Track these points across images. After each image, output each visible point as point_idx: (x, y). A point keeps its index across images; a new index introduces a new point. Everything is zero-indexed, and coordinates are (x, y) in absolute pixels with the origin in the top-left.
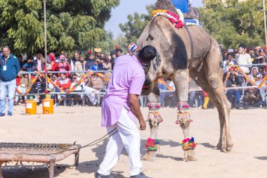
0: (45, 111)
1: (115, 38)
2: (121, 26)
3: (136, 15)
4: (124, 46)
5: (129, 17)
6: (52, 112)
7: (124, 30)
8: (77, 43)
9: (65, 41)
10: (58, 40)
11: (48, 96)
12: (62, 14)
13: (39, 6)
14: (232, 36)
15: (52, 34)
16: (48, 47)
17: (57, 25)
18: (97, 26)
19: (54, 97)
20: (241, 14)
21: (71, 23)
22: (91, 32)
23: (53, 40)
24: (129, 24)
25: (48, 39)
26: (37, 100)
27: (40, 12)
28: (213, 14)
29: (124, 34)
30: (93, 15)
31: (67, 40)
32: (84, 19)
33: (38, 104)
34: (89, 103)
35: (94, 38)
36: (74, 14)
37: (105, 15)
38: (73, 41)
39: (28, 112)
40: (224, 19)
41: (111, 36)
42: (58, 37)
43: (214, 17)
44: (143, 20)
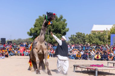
3: (73, 35)
5: (71, 35)
7: (69, 38)
9: (53, 40)
14: (98, 42)
20: (101, 36)
23: (50, 40)
24: (71, 37)
27: (47, 32)
28: (94, 36)
29: (69, 40)
30: (61, 34)
32: (59, 35)
37: (65, 34)
40: (96, 37)
44: (75, 36)
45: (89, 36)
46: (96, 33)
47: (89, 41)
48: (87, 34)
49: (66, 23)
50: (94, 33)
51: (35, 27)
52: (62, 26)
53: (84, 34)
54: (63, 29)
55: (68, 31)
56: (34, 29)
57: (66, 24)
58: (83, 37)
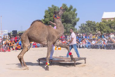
0: (59, 49)
1: (78, 30)
2: (79, 27)
3: (83, 24)
4: (80, 32)
5: (81, 24)
6: (61, 49)
7: (80, 28)
8: (67, 31)
12: (64, 23)
14: (109, 30)
18: (73, 27)
20: (112, 24)
21: (66, 26)
24: (81, 26)
28: (104, 24)
30: (72, 24)
32: (69, 25)
33: (57, 47)
36: (67, 23)
37: (75, 24)
40: (107, 25)
41: (76, 29)
44: (85, 25)
45: (99, 24)
47: (99, 29)
52: (72, 16)
53: (94, 22)
54: (73, 19)
55: (78, 21)
56: (44, 20)
58: (93, 25)
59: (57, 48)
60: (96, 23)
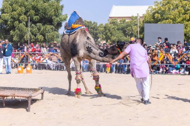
0: (28, 72)
6: (31, 73)
8: (45, 39)
9: (39, 38)
10: (35, 37)
11: (29, 65)
12: (38, 24)
13: (26, 20)
14: (122, 38)
15: (32, 34)
16: (30, 40)
17: (35, 29)
18: (55, 30)
19: (32, 65)
20: (127, 27)
21: (42, 28)
22: (52, 33)
23: (33, 37)
25: (30, 36)
26: (23, 66)
27: (27, 22)
28: (113, 27)
30: (53, 25)
31: (40, 37)
32: (49, 27)
33: (24, 68)
34: (49, 68)
35: (53, 36)
36: (44, 24)
37: (59, 25)
38: (43, 37)
39: (19, 72)
40: (118, 29)
42: (35, 36)
43: (113, 28)
45: (104, 27)
46: (118, 21)
47: (104, 37)
48: (102, 25)
49: (61, 5)
50: (113, 21)
51: (2, 13)
52: (54, 11)
53: (94, 23)
54: (57, 16)
57: (62, 7)
58: (94, 28)
59: (25, 71)
60: (98, 25)
